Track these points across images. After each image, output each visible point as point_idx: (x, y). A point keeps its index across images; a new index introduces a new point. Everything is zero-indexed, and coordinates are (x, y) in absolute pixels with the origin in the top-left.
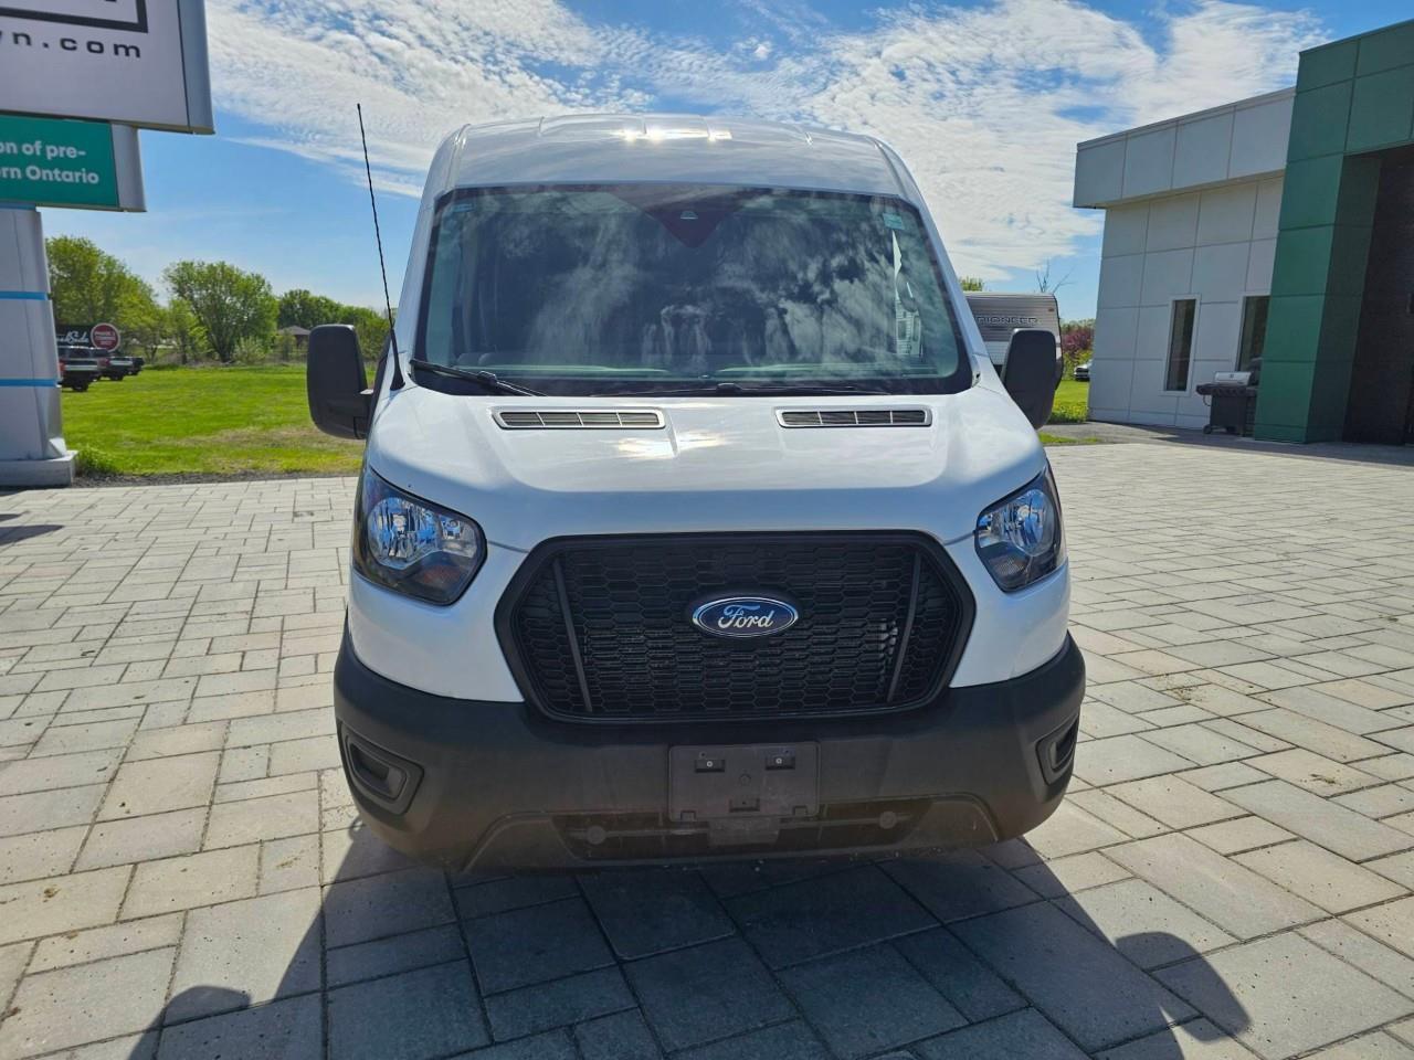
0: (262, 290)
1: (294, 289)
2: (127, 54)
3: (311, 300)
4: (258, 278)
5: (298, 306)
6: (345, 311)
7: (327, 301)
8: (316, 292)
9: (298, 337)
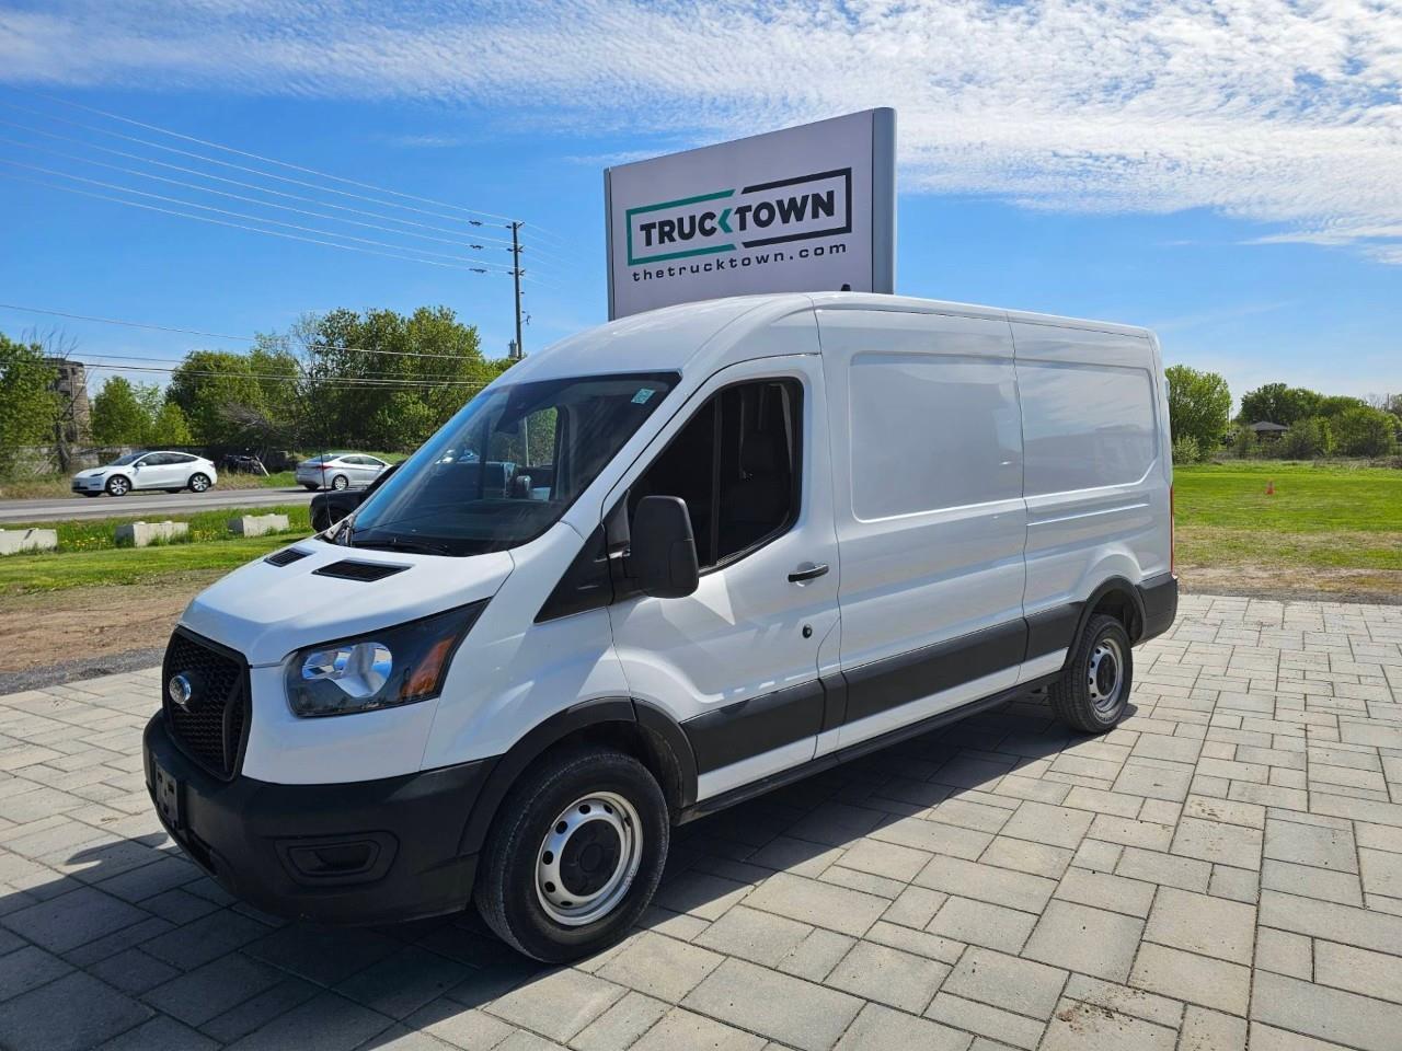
0: (1218, 389)
1: (1269, 383)
2: (838, 251)
3: (1286, 394)
4: (1214, 377)
5: (1272, 401)
6: (1326, 401)
7: (1305, 392)
8: (1293, 384)
9: (1259, 432)
